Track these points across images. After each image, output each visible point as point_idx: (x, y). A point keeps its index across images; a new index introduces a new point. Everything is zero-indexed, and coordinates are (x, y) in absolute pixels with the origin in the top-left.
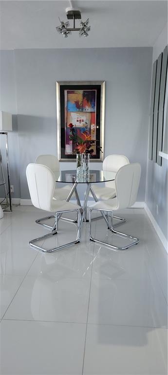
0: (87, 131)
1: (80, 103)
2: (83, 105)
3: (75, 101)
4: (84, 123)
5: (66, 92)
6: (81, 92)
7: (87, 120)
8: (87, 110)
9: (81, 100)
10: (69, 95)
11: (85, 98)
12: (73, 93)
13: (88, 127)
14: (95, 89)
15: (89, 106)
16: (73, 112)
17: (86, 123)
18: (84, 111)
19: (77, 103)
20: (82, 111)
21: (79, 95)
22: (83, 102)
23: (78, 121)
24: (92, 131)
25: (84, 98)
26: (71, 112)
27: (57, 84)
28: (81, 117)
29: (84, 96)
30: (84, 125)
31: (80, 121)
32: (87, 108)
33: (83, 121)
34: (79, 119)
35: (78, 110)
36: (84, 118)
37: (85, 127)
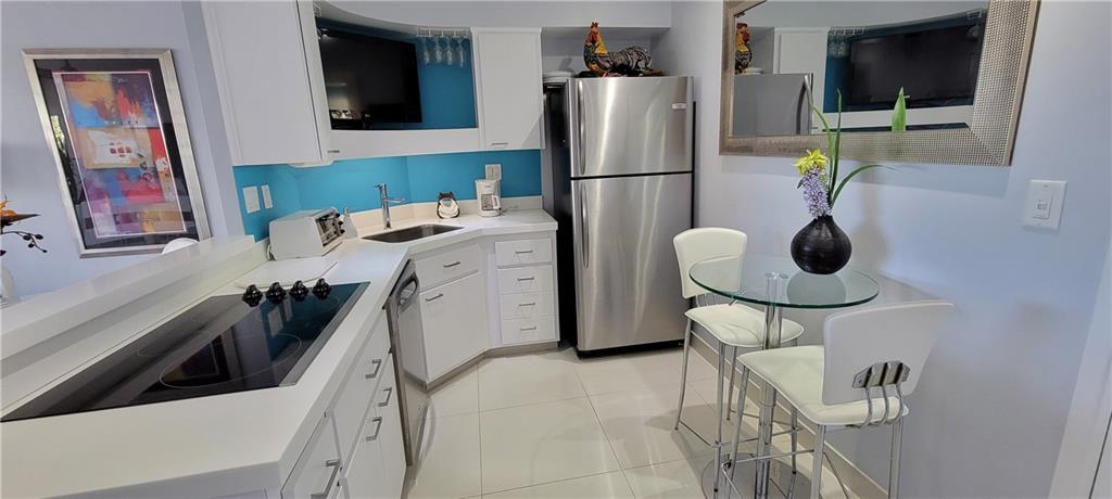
0: (148, 177)
1: (108, 107)
2: (118, 111)
3: (93, 100)
4: (133, 155)
5: (57, 77)
6: (105, 75)
7: (140, 147)
8: (133, 122)
9: (113, 99)
10: (71, 84)
11: (120, 92)
12: (82, 78)
13: (149, 165)
14: (145, 69)
15: (138, 113)
16: (92, 129)
17: (140, 156)
18: (126, 125)
19: (99, 105)
20: (120, 126)
21: (100, 84)
22: (115, 102)
23: (112, 151)
24: (161, 176)
25: (117, 93)
26: (86, 128)
27: (25, 56)
28: (120, 140)
29: (116, 85)
30: (133, 160)
31: (121, 151)
32: (133, 116)
33: (129, 151)
34: (116, 147)
35: (107, 123)
36: (132, 144)
37: (138, 166)
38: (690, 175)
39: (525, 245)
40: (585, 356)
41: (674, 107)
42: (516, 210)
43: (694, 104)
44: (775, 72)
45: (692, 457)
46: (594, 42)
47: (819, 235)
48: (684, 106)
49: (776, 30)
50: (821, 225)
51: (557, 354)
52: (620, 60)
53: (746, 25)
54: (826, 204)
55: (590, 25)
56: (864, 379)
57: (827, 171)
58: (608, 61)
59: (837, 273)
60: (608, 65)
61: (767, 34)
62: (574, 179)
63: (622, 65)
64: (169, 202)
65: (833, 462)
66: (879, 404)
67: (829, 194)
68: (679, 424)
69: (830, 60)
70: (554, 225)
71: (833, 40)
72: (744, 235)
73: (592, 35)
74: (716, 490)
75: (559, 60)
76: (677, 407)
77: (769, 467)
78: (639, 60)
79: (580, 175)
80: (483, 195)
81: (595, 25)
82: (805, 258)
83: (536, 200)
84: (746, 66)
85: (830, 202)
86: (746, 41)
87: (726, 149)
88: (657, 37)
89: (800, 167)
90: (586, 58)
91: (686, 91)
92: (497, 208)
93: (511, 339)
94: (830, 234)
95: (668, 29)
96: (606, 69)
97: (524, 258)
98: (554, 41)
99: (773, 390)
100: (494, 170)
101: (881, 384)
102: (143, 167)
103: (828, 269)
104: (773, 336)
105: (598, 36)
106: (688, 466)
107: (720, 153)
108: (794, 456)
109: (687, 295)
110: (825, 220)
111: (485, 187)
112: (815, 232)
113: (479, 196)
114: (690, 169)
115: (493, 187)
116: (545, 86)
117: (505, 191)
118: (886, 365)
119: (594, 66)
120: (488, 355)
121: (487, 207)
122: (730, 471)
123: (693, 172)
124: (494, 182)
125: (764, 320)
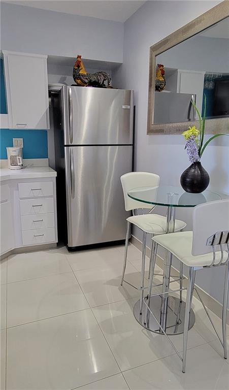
38: (132, 146)
39: (37, 185)
40: (72, 250)
41: (124, 107)
42: (32, 166)
43: (135, 107)
44: (177, 92)
45: (129, 298)
46: (79, 66)
47: (194, 172)
48: (129, 107)
49: (178, 70)
50: (195, 167)
51: (56, 250)
52: (93, 79)
53: (163, 66)
54: (198, 155)
55: (76, 57)
56: (211, 241)
57: (199, 138)
58: (87, 79)
59: (202, 193)
60: (87, 81)
61: (174, 72)
62: (66, 146)
63: (95, 82)
65: (200, 296)
66: (219, 254)
67: (199, 150)
68: (123, 283)
69: (205, 90)
70: (55, 174)
71: (207, 80)
72: (158, 176)
73: (77, 63)
74: (141, 314)
75: (59, 77)
76: (122, 274)
77: (167, 300)
78: (104, 80)
79: (70, 144)
80: (11, 157)
81: (79, 57)
82: (187, 184)
83: (45, 161)
84: (162, 89)
85: (200, 154)
86: (163, 75)
87: (150, 131)
88: (116, 68)
89: (185, 136)
90: (74, 76)
91: (130, 98)
92: (21, 164)
93: (29, 242)
94: (199, 172)
95: (122, 64)
96: (85, 83)
97: (36, 193)
98: (56, 65)
99: (170, 255)
100: (19, 142)
101: (220, 243)
103: (198, 190)
104: (171, 227)
105: (81, 64)
106: (127, 303)
107: (147, 134)
108: (181, 292)
109: (128, 209)
110: (197, 164)
111: (12, 152)
112: (193, 170)
113: (9, 157)
114: (132, 143)
115: (17, 151)
116: (50, 92)
117: (25, 155)
118: (222, 233)
119: (79, 81)
120: (14, 252)
121: (14, 163)
122: (148, 301)
123: (133, 145)
124: (19, 148)
125: (166, 220)
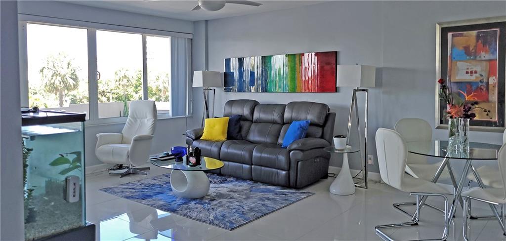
0: (482, 87)
1: (471, 49)
2: (476, 52)
3: (464, 46)
4: (478, 75)
5: (450, 35)
6: (474, 33)
7: (482, 70)
8: (482, 57)
9: (474, 45)
10: (455, 38)
11: (480, 41)
12: (461, 35)
13: (485, 81)
14: (496, 27)
15: (486, 52)
16: (460, 61)
17: (481, 75)
18: (478, 58)
19: (466, 49)
20: (475, 59)
21: (470, 38)
22: (476, 46)
23: (467, 73)
24: (490, 87)
25: (477, 41)
26: (457, 61)
27: (438, 26)
28: (472, 67)
29: (478, 37)
30: (477, 78)
31: (472, 72)
32: (483, 54)
33: (476, 72)
34: (469, 71)
35: (468, 57)
36: (478, 69)
37: (479, 81)
64: (491, 102)
102: (481, 82)
